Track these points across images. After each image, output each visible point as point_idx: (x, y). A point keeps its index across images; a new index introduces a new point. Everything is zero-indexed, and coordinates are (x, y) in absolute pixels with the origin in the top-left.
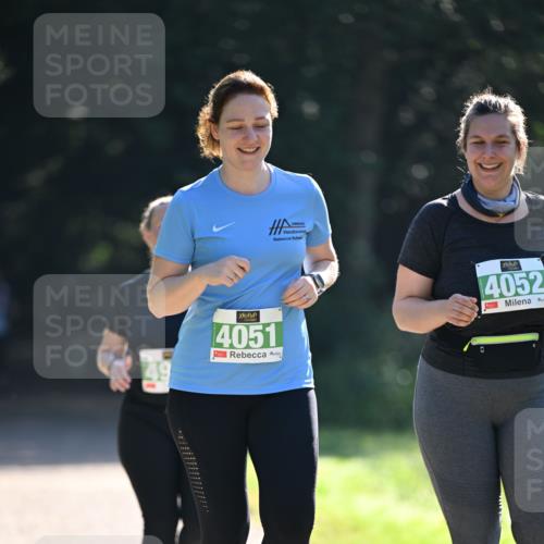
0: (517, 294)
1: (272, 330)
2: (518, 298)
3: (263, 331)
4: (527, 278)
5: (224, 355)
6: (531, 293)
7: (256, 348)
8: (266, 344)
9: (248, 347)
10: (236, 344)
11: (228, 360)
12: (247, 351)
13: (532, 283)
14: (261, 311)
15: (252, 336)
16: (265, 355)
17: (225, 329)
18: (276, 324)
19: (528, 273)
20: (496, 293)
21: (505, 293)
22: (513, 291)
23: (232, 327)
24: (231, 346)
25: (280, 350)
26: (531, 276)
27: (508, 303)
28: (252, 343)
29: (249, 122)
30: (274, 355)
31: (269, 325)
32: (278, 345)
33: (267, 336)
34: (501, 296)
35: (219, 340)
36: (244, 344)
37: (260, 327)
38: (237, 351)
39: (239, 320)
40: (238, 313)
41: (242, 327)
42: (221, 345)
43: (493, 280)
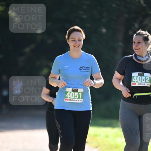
0: (141, 82)
1: (80, 94)
2: (141, 83)
3: (78, 94)
4: (145, 78)
5: (68, 100)
6: (145, 82)
7: (76, 98)
8: (79, 98)
9: (74, 98)
10: (71, 97)
11: (69, 101)
12: (74, 99)
13: (146, 80)
14: (78, 89)
15: (75, 95)
16: (78, 101)
17: (69, 93)
18: (82, 93)
19: (146, 77)
20: (136, 81)
21: (138, 81)
22: (140, 81)
23: (70, 92)
24: (70, 98)
25: (82, 99)
26: (146, 78)
27: (138, 84)
28: (75, 97)
29: (77, 39)
30: (81, 101)
31: (80, 93)
32: (82, 98)
33: (79, 96)
34: (137, 82)
35: (67, 96)
36: (73, 97)
37: (78, 93)
38: (71, 99)
39: (72, 91)
40: (72, 89)
41: (73, 93)
42: (67, 97)
43: (135, 77)
